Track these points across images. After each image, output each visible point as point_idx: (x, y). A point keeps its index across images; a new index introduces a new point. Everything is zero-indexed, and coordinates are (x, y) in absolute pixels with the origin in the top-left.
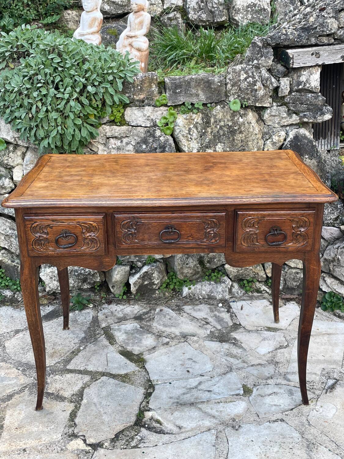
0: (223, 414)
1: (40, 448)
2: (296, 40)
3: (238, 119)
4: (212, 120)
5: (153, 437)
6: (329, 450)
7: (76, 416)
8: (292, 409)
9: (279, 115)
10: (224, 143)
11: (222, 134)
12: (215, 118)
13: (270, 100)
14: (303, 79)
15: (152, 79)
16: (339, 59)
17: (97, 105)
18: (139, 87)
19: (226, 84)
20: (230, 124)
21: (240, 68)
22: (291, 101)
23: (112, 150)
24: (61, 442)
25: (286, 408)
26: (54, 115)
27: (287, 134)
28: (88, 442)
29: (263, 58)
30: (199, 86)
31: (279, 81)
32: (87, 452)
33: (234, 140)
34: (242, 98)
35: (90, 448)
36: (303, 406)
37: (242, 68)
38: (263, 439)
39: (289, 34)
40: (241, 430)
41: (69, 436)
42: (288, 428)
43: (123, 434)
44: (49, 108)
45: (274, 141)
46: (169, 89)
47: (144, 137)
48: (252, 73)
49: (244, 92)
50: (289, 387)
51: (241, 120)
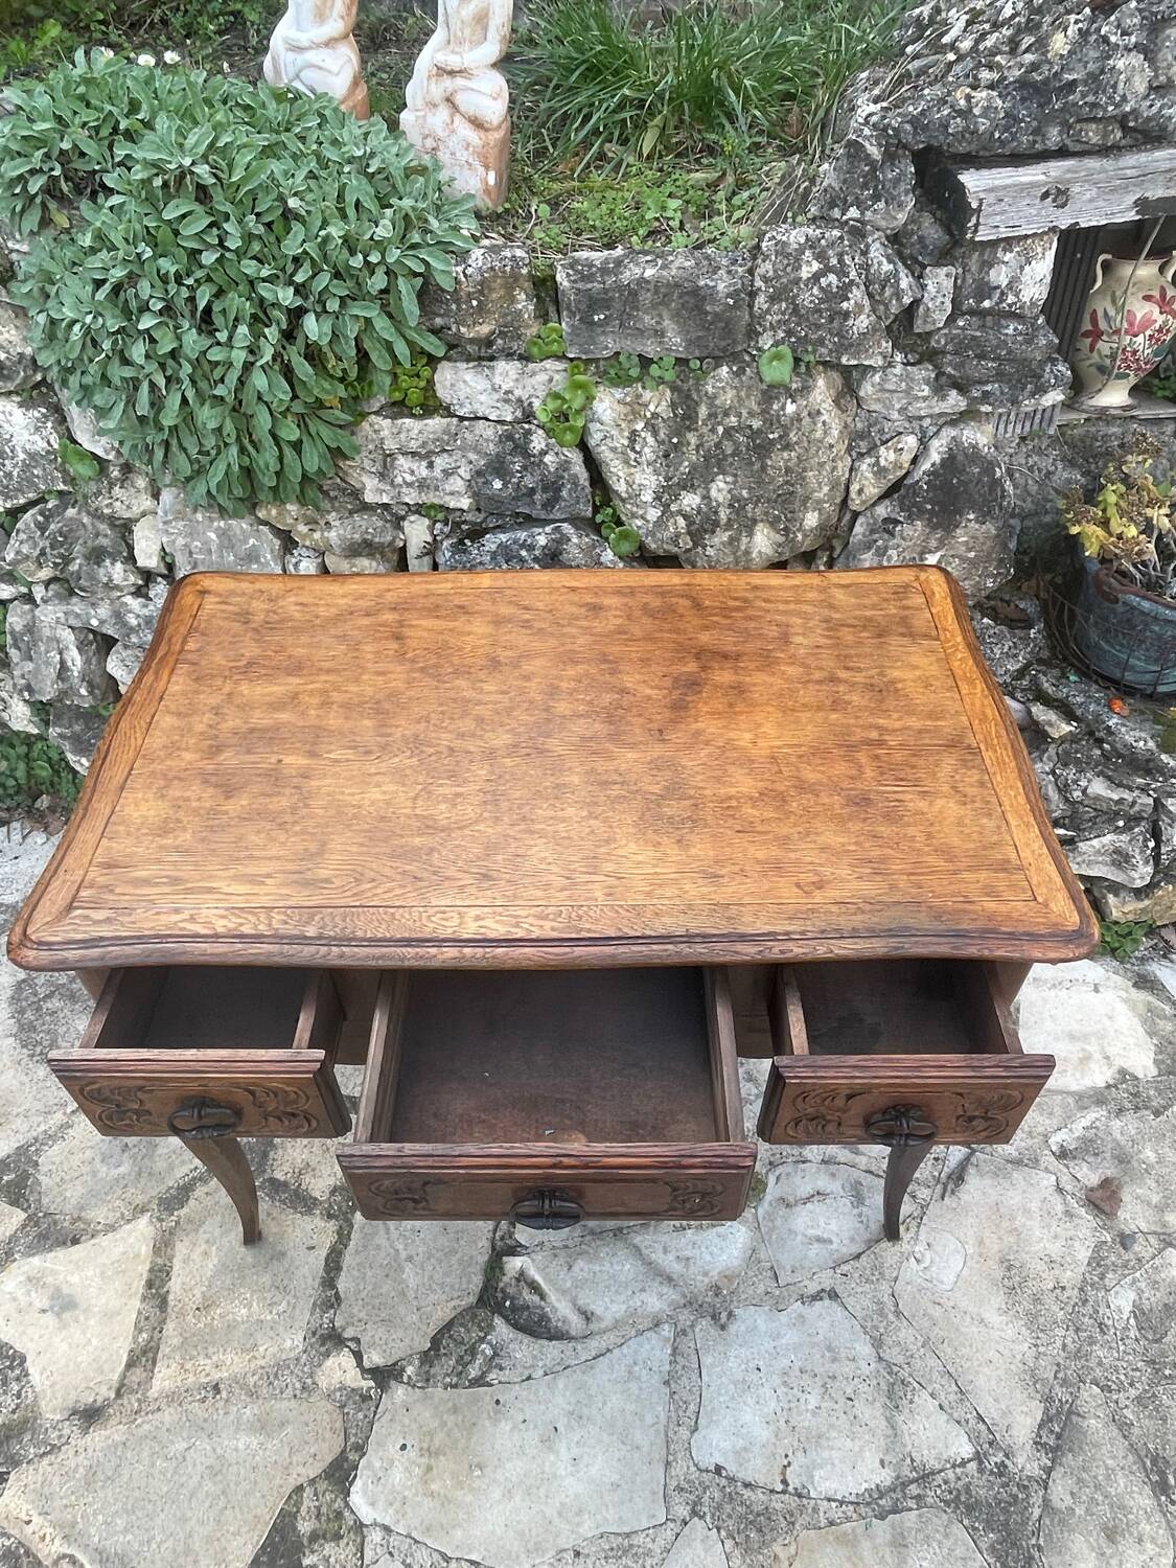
0: (693, 1269)
1: (252, 1380)
2: (997, 135)
3: (783, 408)
4: (703, 411)
5: (523, 1350)
6: (941, 1407)
7: (339, 1269)
8: (858, 1256)
9: (908, 391)
10: (735, 476)
11: (729, 451)
12: (711, 405)
13: (887, 345)
14: (999, 276)
15: (515, 277)
16: (1128, 210)
17: (344, 371)
18: (475, 303)
19: (753, 294)
20: (756, 424)
21: (802, 240)
22: (949, 348)
23: (404, 490)
24: (302, 1361)
25: (844, 1250)
26: (207, 416)
27: (924, 443)
28: (367, 1364)
29: (881, 205)
30: (667, 305)
31: (921, 276)
32: (366, 1398)
33: (764, 468)
34: (799, 339)
35: (372, 1384)
36: (885, 1244)
37: (807, 239)
38: (786, 1362)
39: (976, 111)
40: (733, 1328)
41: (324, 1340)
42: (847, 1325)
43: (451, 1337)
44: (190, 394)
45: (883, 463)
46: (568, 308)
47: (497, 455)
48: (840, 256)
49: (807, 320)
50: (856, 1174)
51: (791, 408)
